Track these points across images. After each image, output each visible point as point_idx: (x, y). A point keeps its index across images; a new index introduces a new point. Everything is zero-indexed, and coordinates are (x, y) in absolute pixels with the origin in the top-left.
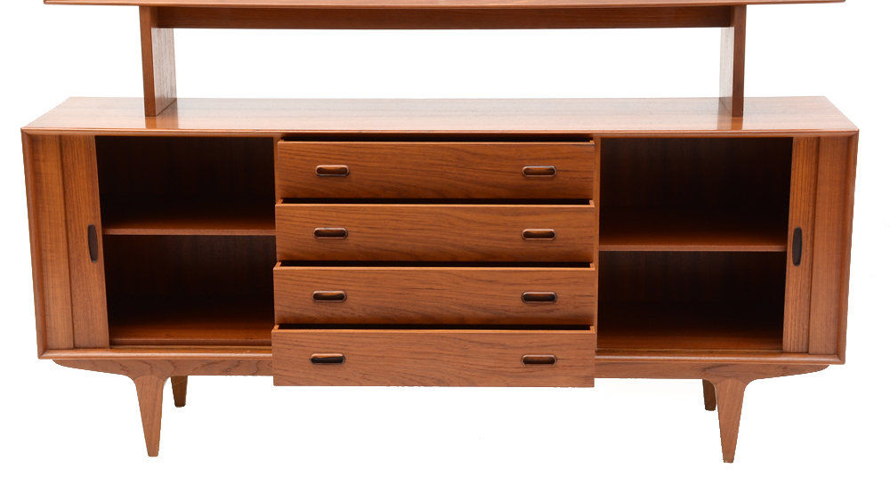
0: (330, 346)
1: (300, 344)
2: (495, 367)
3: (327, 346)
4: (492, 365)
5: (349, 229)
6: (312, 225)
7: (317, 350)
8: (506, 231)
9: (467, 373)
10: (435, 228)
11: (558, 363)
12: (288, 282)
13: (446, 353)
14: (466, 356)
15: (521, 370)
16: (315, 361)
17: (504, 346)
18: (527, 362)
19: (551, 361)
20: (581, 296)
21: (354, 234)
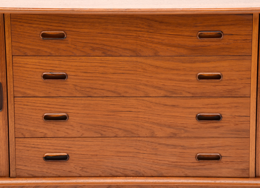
0: (58, 148)
1: (36, 146)
2: (177, 162)
3: (56, 148)
4: (175, 160)
5: (68, 73)
6: (41, 70)
7: (49, 150)
8: (185, 75)
9: (157, 166)
10: (132, 72)
11: (223, 159)
12: (25, 107)
13: (142, 152)
14: (156, 154)
15: (195, 164)
16: (47, 159)
17: (183, 147)
18: (200, 158)
19: (217, 158)
20: (239, 116)
21: (72, 77)
